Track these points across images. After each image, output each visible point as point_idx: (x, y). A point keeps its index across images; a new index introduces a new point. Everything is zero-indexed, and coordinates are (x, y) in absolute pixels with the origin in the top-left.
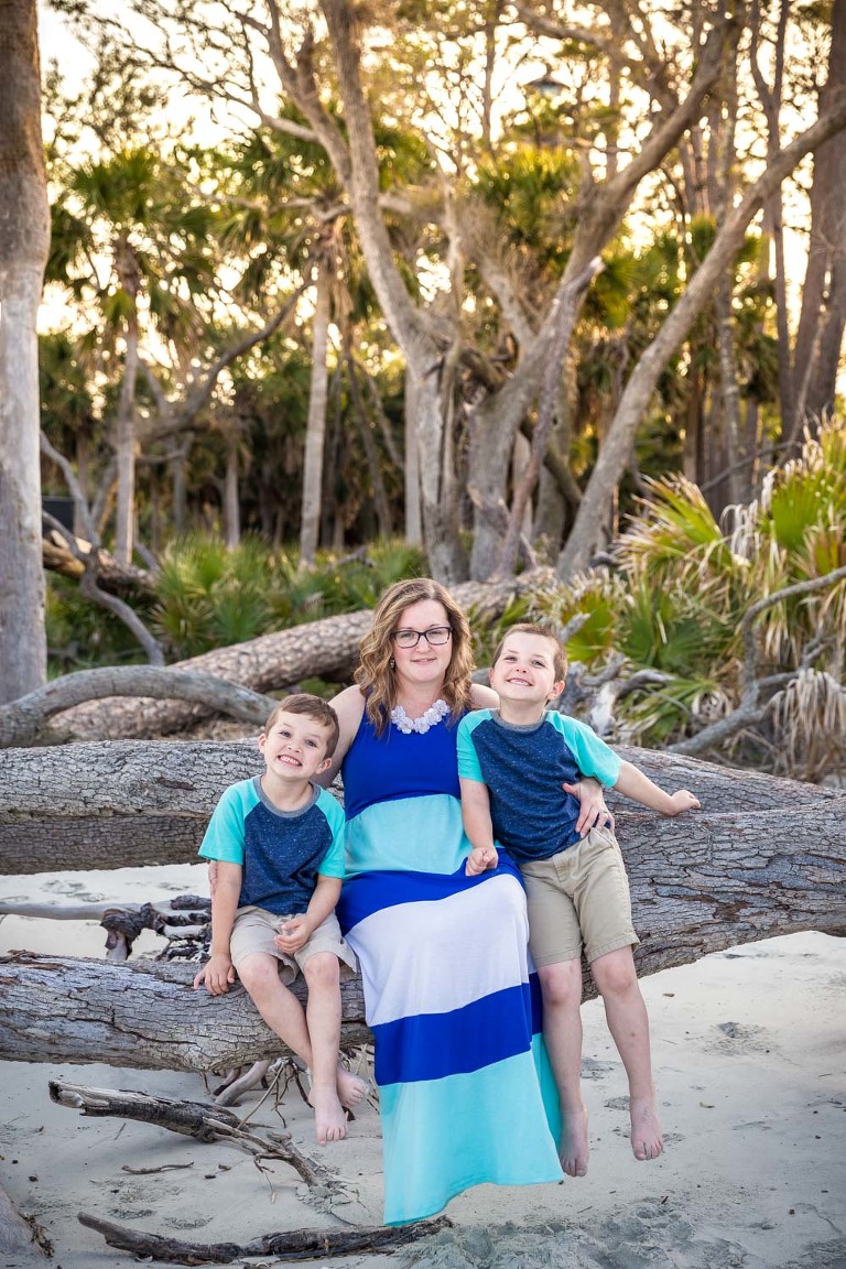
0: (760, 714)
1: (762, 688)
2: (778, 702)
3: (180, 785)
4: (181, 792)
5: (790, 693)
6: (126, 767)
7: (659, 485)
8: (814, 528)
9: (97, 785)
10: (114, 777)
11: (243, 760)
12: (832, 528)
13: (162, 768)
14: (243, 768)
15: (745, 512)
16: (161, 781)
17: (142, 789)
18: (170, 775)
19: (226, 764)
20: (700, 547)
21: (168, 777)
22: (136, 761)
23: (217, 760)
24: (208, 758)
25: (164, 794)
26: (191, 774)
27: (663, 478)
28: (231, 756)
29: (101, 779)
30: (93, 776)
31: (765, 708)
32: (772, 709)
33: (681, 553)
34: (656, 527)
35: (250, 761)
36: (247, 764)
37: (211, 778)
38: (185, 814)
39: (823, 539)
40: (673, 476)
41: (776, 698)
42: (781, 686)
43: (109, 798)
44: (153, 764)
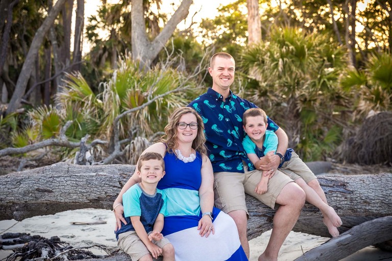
0: (122, 153)
1: (121, 144)
2: (128, 149)
3: (46, 191)
4: (46, 193)
5: (132, 145)
6: (22, 185)
7: (71, 75)
8: (130, 90)
9: (8, 193)
10: (16, 190)
11: (75, 180)
12: (136, 90)
13: (38, 185)
14: (75, 182)
15: (107, 85)
16: (38, 190)
17: (29, 193)
18: (42, 187)
19: (66, 181)
20: (87, 97)
21: (41, 188)
22: (25, 183)
23: (63, 180)
24: (58, 180)
25: (38, 195)
26: (51, 186)
27: (72, 73)
28: (68, 178)
29: (10, 191)
30: (6, 190)
31: (123, 151)
32: (126, 151)
33: (80, 99)
34: (71, 90)
35: (77, 180)
36: (76, 181)
37: (60, 187)
38: (47, 202)
39: (133, 93)
40: (76, 72)
41: (127, 147)
42: (129, 142)
43: (13, 198)
44: (33, 183)
